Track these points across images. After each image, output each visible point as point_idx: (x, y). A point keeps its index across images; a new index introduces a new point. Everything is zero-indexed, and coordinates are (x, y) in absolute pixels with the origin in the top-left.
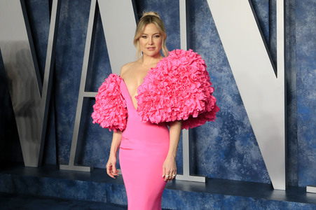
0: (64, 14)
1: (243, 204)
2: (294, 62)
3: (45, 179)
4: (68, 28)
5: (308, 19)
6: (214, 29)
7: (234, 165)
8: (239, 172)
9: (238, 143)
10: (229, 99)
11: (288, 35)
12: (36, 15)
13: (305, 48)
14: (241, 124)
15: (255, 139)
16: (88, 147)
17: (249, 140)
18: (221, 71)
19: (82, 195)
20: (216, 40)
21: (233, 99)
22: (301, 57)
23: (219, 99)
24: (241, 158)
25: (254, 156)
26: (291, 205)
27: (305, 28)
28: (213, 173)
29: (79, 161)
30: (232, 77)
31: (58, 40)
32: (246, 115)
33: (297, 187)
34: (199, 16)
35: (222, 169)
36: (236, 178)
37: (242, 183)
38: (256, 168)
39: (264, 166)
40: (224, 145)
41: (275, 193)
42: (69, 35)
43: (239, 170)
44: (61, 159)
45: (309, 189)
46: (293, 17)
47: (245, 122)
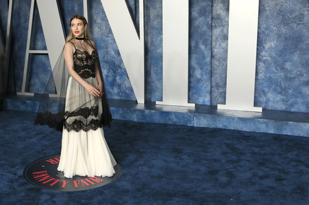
0: (17, 5)
1: (121, 112)
2: (149, 31)
3: (8, 100)
4: (19, 13)
5: (157, 6)
6: (104, 12)
7: (116, 90)
9: (118, 78)
10: (113, 53)
11: (146, 16)
13: (155, 23)
14: (120, 67)
15: (128, 75)
16: (32, 82)
17: (124, 76)
18: (108, 36)
19: (29, 109)
20: (105, 19)
21: (115, 53)
22: (153, 28)
23: (107, 53)
24: (119, 86)
25: (127, 85)
26: (147, 111)
27: (155, 11)
29: (28, 90)
30: (114, 40)
31: (14, 21)
32: (122, 61)
33: (150, 101)
34: (95, 5)
36: (117, 98)
37: (120, 100)
38: (128, 92)
39: (133, 91)
40: (110, 79)
41: (138, 105)
42: (19, 17)
43: (119, 93)
44: (17, 89)
45: (157, 103)
46: (149, 5)
47: (122, 66)
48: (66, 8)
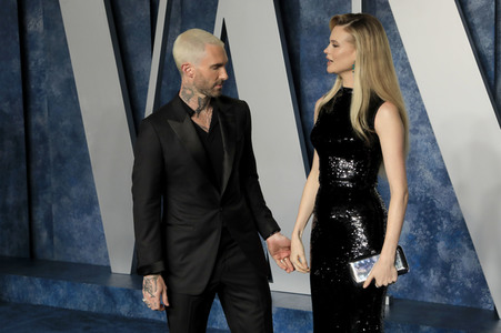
7: (433, 279)
8: (442, 290)
9: (441, 246)
10: (428, 176)
12: (131, 44)
14: (448, 215)
15: (470, 239)
17: (459, 241)
18: (416, 132)
20: (409, 84)
21: (435, 177)
24: (446, 268)
25: (468, 266)
28: (402, 291)
30: (434, 141)
32: (456, 200)
35: (416, 285)
36: (436, 300)
37: (448, 308)
38: (470, 285)
39: (483, 283)
40: (419, 247)
43: (443, 287)
47: (454, 213)
48: (303, 54)
